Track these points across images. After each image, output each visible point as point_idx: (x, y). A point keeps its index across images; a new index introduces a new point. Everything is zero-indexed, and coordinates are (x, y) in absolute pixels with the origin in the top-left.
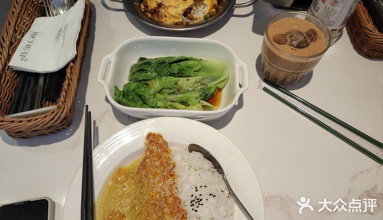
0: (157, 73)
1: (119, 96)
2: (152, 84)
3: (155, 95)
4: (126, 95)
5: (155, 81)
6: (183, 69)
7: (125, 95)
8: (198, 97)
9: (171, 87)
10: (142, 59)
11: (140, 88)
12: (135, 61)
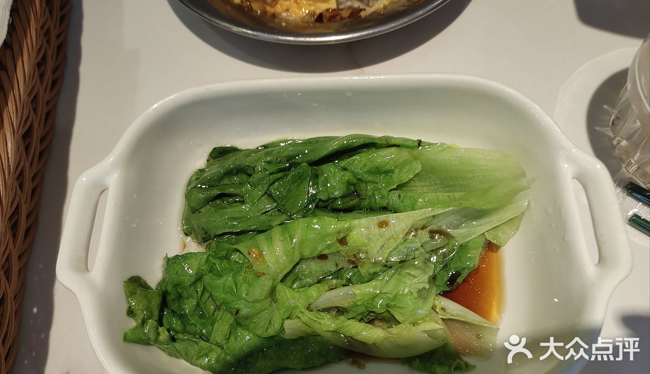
0: (275, 201)
1: (144, 322)
2: (261, 254)
3: (272, 292)
4: (173, 300)
5: (270, 240)
6: (359, 179)
7: (170, 298)
8: (427, 286)
9: (326, 252)
10: (219, 153)
11: (219, 275)
12: (199, 161)
